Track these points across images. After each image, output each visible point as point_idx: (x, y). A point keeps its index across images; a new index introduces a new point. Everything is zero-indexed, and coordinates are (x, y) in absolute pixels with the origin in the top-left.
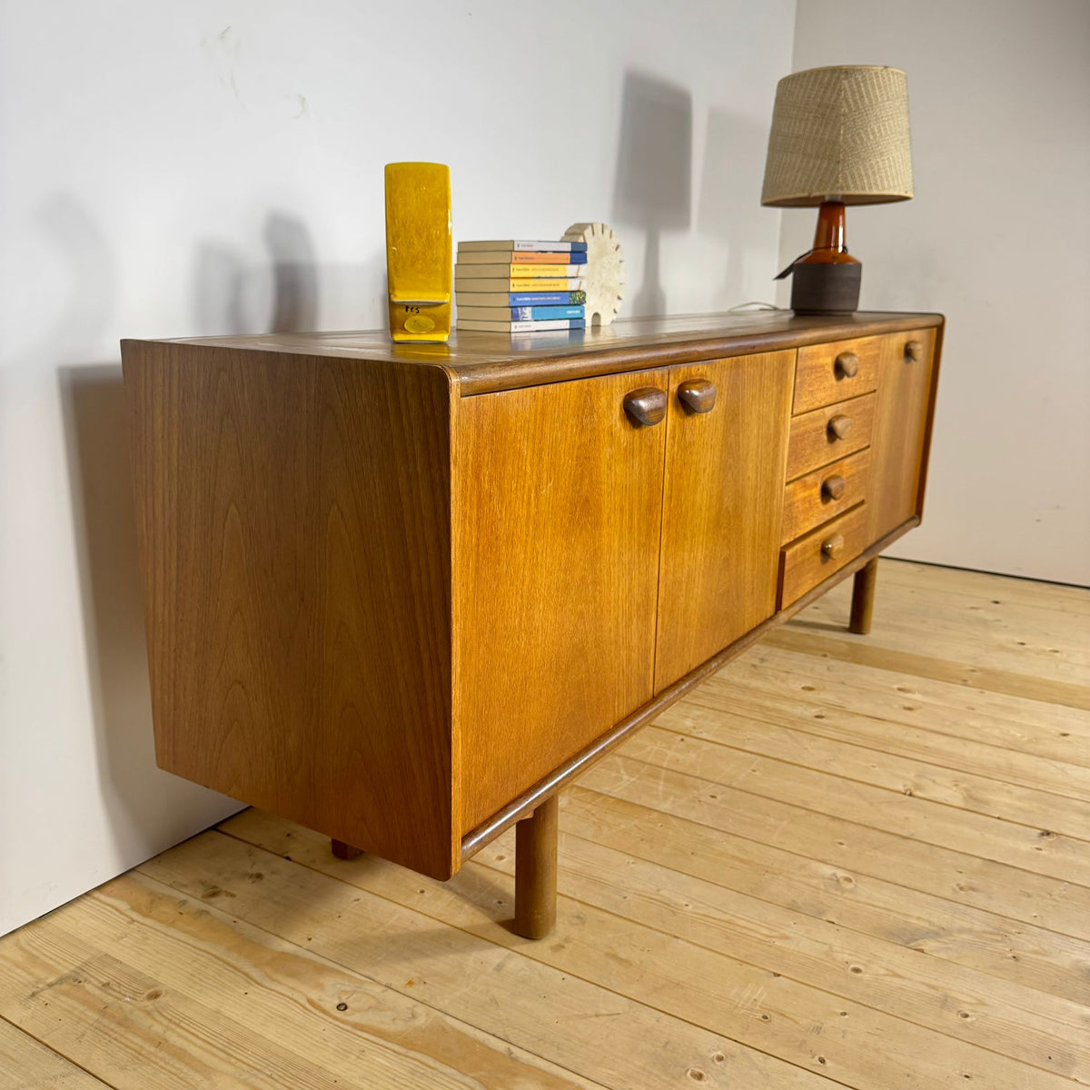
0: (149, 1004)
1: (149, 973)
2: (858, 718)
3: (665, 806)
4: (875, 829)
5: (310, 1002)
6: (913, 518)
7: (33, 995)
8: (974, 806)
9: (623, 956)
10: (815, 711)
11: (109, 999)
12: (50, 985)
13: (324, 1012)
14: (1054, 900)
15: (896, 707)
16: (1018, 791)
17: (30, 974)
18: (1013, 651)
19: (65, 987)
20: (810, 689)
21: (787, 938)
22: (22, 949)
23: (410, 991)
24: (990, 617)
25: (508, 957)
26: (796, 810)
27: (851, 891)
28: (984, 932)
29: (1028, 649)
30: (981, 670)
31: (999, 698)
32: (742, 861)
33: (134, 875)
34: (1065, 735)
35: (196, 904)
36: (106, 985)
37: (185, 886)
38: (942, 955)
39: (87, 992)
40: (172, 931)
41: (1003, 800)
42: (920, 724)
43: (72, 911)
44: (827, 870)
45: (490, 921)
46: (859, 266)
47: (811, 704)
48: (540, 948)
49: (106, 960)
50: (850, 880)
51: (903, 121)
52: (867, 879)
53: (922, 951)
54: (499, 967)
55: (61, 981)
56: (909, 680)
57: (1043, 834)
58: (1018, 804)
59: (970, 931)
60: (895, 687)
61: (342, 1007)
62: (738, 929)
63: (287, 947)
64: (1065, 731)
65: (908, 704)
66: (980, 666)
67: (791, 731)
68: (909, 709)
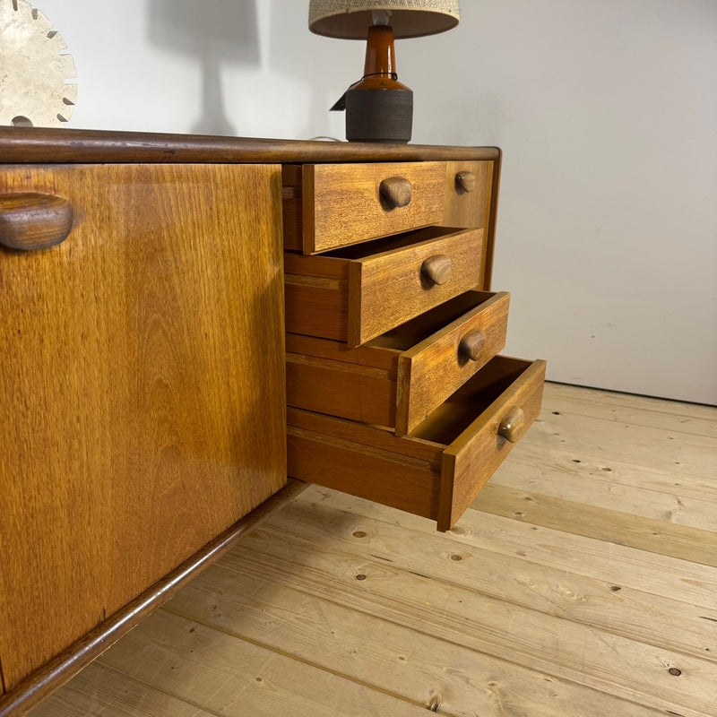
2: (404, 576)
10: (357, 569)
15: (445, 555)
18: (569, 471)
20: (361, 535)
24: (550, 430)
29: (582, 468)
30: (538, 498)
31: (550, 535)
34: (616, 589)
46: (409, 94)
47: (357, 558)
64: (617, 583)
65: (457, 552)
66: (536, 492)
67: (322, 604)
68: (458, 558)
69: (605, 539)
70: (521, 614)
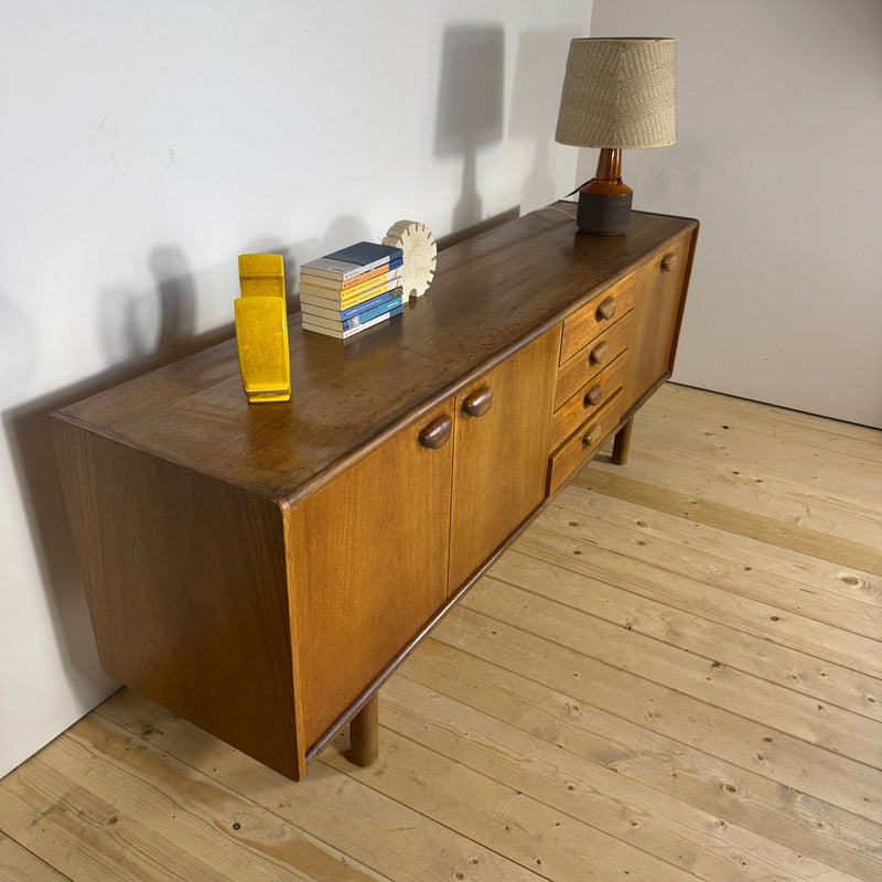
0: (110, 827)
1: (110, 802)
2: (605, 554)
3: (460, 643)
4: (601, 661)
5: (216, 823)
6: (666, 374)
7: (34, 822)
8: (673, 639)
9: (420, 779)
10: (574, 547)
11: (84, 824)
12: (44, 814)
13: (225, 830)
14: (710, 725)
15: (633, 541)
16: (705, 624)
17: (30, 804)
18: (728, 481)
19: (55, 815)
20: (575, 524)
21: (529, 761)
22: (22, 783)
23: (281, 812)
24: (717, 444)
25: (346, 782)
26: (550, 644)
27: (577, 719)
28: (659, 754)
29: (739, 479)
30: (703, 503)
31: (708, 531)
32: (507, 693)
33: (93, 715)
34: (748, 569)
35: (137, 740)
36: (81, 813)
37: (128, 725)
38: (628, 774)
39: (70, 819)
40: (123, 766)
41: (693, 632)
42: (647, 559)
43: (53, 749)
44: (563, 700)
45: (335, 751)
46: (630, 194)
47: (573, 540)
48: (366, 774)
49: (79, 790)
50: (576, 708)
51: (670, 84)
52: (589, 708)
53: (616, 771)
54: (340, 791)
55: (52, 809)
56: (648, 514)
57: (714, 665)
58: (703, 637)
59: (649, 753)
60: (635, 521)
61: (237, 826)
62: (499, 754)
63: (199, 777)
64: (749, 565)
65: (641, 540)
66: (700, 497)
67: (555, 568)
68: (642, 544)
69: (745, 535)
70: (683, 581)
